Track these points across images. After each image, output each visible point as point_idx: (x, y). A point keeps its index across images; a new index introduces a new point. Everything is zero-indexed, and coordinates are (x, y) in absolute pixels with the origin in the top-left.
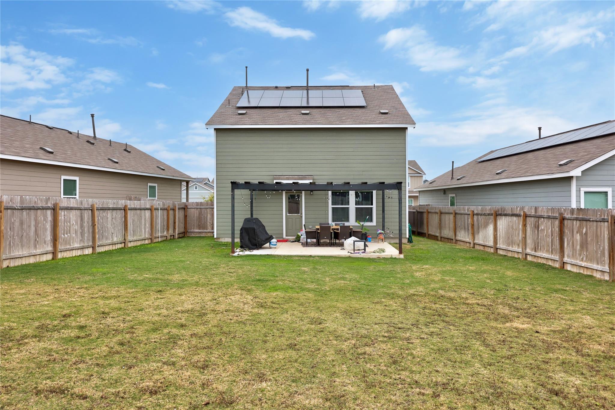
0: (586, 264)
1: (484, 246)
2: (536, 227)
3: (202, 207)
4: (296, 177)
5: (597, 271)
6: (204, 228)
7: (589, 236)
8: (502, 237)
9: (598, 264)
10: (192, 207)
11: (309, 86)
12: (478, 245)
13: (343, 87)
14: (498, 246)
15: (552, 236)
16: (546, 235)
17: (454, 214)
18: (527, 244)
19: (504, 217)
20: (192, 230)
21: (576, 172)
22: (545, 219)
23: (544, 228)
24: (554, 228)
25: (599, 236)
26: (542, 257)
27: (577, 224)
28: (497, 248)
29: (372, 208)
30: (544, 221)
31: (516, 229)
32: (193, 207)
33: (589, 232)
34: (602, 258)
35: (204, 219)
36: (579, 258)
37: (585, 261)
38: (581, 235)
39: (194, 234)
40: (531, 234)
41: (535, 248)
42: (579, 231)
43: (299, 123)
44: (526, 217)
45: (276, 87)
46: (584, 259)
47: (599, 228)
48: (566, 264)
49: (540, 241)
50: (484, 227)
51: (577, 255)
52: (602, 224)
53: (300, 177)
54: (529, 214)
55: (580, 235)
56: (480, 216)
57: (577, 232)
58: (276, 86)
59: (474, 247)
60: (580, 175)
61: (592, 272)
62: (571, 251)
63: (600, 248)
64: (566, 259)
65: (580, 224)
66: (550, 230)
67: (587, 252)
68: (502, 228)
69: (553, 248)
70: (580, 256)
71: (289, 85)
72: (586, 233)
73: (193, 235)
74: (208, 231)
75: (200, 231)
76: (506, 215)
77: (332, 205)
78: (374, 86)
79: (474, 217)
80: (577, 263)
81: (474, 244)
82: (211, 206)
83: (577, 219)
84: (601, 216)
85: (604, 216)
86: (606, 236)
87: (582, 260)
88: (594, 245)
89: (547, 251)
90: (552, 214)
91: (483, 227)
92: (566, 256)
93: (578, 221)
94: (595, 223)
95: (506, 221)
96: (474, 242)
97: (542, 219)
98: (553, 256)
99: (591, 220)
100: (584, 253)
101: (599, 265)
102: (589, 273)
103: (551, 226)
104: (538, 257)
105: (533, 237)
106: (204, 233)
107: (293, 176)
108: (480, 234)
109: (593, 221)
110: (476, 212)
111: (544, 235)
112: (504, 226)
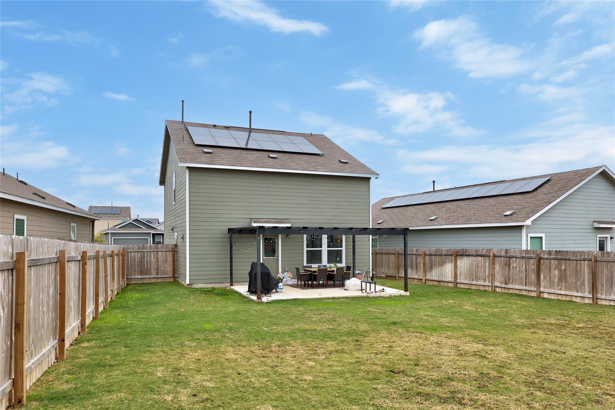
0: (565, 292)
1: (438, 281)
2: (506, 265)
3: (144, 250)
4: (274, 220)
5: (577, 297)
6: (147, 274)
7: (568, 271)
8: (463, 274)
9: (577, 292)
10: (132, 250)
11: (252, 128)
12: (430, 281)
13: (280, 132)
14: (458, 281)
15: (526, 271)
16: (519, 272)
17: (397, 254)
18: (495, 278)
19: (465, 257)
20: (133, 277)
21: (528, 222)
22: (518, 259)
23: (517, 266)
24: (528, 265)
25: (579, 271)
26: (515, 288)
27: (554, 262)
28: (457, 283)
29: (341, 250)
30: (517, 260)
31: (482, 267)
32: (134, 251)
33: (568, 268)
34: (582, 287)
35: (147, 264)
36: (557, 288)
37: (564, 290)
38: (560, 270)
39: (135, 281)
40: (500, 271)
41: (506, 282)
42: (558, 267)
43: (276, 167)
44: (495, 257)
45: (215, 126)
46: (563, 288)
47: (579, 266)
48: (543, 293)
49: (511, 276)
50: (439, 265)
51: (555, 286)
52: (583, 262)
53: (278, 220)
54: (498, 254)
55: (558, 270)
56: (433, 256)
57: (555, 269)
58: (215, 124)
59: (425, 283)
60: (530, 224)
61: (572, 298)
62: (548, 283)
63: (580, 280)
64: (542, 289)
65: (558, 263)
66: (524, 267)
67: (566, 283)
68: (463, 267)
69: (527, 281)
70: (558, 287)
71: (228, 125)
72: (565, 270)
73: (133, 282)
74: (152, 276)
75: (142, 277)
76: (468, 256)
77: (307, 248)
78: (311, 134)
79: (425, 258)
80: (556, 292)
81: (426, 280)
82: (156, 249)
83: (555, 259)
84: (581, 256)
85: (585, 256)
86: (586, 271)
87: (561, 289)
88: (574, 278)
89: (521, 284)
90: (526, 255)
91: (437, 265)
92: (542, 287)
93: (556, 261)
94: (574, 262)
95: (468, 260)
96: (425, 278)
97: (514, 259)
98: (527, 287)
99: (572, 259)
100: (562, 284)
101: (579, 292)
102: (568, 299)
103: (525, 264)
104: (509, 288)
105: (503, 272)
106: (147, 280)
107: (271, 220)
108: (433, 271)
109: (572, 260)
110: (428, 253)
111: (516, 272)
112: (465, 265)
